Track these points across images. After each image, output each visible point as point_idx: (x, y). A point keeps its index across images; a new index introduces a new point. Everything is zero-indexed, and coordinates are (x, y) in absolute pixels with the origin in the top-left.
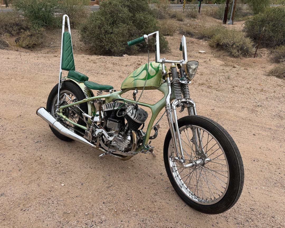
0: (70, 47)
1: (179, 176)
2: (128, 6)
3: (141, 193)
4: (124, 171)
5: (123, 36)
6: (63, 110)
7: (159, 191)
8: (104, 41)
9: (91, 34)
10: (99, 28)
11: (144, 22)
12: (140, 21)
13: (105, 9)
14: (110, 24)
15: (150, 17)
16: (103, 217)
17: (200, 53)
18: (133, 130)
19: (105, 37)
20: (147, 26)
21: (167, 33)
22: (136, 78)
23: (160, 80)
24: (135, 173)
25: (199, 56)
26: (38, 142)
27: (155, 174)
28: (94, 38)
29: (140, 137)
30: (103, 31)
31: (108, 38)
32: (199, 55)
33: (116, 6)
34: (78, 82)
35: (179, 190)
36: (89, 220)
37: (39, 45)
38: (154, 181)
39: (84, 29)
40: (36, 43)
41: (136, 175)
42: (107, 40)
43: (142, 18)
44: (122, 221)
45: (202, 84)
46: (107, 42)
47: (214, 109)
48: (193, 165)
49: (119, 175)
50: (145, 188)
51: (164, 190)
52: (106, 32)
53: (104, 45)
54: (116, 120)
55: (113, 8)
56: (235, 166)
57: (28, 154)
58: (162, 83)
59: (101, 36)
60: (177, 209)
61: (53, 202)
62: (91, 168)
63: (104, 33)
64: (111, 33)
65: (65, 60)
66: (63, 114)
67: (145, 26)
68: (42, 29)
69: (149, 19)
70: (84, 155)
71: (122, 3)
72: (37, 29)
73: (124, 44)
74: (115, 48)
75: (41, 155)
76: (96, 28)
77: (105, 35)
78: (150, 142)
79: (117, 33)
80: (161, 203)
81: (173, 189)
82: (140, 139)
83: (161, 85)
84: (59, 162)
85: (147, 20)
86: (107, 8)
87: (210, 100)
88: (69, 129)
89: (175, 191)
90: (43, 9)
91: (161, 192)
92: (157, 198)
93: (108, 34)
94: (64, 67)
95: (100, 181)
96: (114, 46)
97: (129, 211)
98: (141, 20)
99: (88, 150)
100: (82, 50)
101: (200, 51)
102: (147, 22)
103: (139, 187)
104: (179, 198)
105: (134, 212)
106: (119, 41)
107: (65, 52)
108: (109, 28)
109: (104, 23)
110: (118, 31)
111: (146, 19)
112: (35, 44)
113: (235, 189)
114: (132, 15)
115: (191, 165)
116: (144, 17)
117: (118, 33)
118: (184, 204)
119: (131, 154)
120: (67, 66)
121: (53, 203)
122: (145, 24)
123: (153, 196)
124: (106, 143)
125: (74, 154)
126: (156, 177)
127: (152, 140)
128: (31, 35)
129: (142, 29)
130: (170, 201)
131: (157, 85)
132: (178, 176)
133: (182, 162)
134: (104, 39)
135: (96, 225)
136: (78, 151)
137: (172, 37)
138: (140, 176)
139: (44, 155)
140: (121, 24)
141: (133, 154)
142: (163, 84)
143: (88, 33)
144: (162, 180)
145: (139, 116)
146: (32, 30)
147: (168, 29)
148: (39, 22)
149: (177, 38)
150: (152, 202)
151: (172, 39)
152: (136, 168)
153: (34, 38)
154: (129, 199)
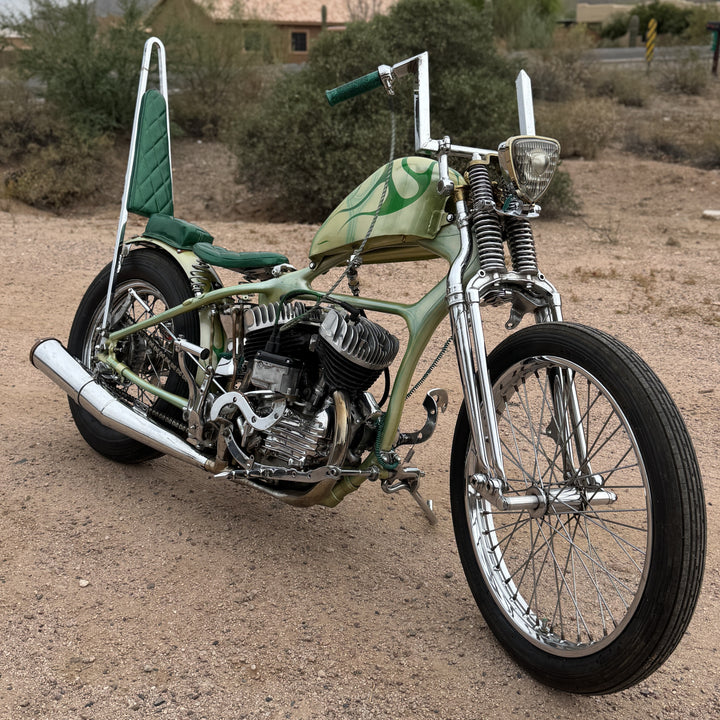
1: (503, 565)
3: (357, 625)
4: (310, 560)
6: (119, 345)
7: (425, 626)
8: (318, 174)
9: (272, 150)
10: (305, 128)
11: (474, 106)
12: (458, 103)
13: (326, 62)
14: (344, 115)
15: (497, 85)
16: (205, 685)
17: (706, 218)
18: (338, 390)
19: (324, 162)
20: (483, 118)
22: (356, 211)
23: (437, 216)
24: (350, 568)
25: (701, 231)
26: (25, 460)
27: (425, 575)
28: (283, 164)
29: (364, 418)
30: (317, 141)
31: (334, 165)
32: (702, 226)
33: (370, 50)
34: (176, 249)
36: (153, 688)
38: (412, 594)
39: (251, 135)
40: (77, 189)
41: (349, 573)
42: (330, 171)
43: (467, 89)
44: (268, 700)
45: (684, 313)
46: (329, 178)
47: (711, 391)
48: (537, 506)
49: (289, 570)
50: (377, 613)
51: (449, 625)
52: (328, 143)
53: (319, 189)
54: (284, 358)
55: (357, 56)
58: (442, 227)
59: (307, 157)
60: (483, 683)
61: (42, 626)
62: (193, 544)
63: (318, 147)
64: (347, 146)
66: (119, 358)
67: (479, 121)
68: (103, 140)
69: (495, 93)
70: (176, 506)
71: (392, 40)
72: (85, 141)
75: (29, 498)
76: (289, 130)
77: (322, 155)
78: (411, 453)
79: (367, 145)
80: (425, 659)
81: (484, 623)
82: (363, 426)
83: (441, 234)
84: (84, 520)
85: (484, 97)
86: (335, 59)
87: (704, 362)
88: (130, 407)
89: (489, 631)
90: (114, 74)
91: (432, 629)
92: (416, 646)
93: (336, 148)
95: (215, 582)
97: (303, 674)
98: (461, 98)
99: (192, 492)
100: (240, 213)
101: (708, 212)
102: (485, 106)
103: (355, 607)
104: (499, 652)
105: (319, 678)
107: (141, 154)
108: (337, 129)
109: (321, 111)
110: (373, 138)
111: (481, 94)
112: (73, 194)
115: (530, 500)
116: (473, 87)
117: (371, 145)
118: (514, 669)
120: (146, 201)
121: (40, 631)
122: (477, 110)
123: (400, 638)
125: (141, 500)
126: (426, 584)
128: (63, 163)
129: (466, 129)
130: (462, 656)
131: (426, 232)
132: (498, 567)
133: (494, 488)
134: (317, 168)
135: (173, 701)
136: (156, 494)
137: (591, 164)
138: (363, 579)
139: (37, 499)
140: (386, 112)
141: (333, 472)
142: (447, 229)
143: (261, 147)
144: (445, 594)
145: (359, 341)
146: (67, 146)
147: (578, 135)
148: (92, 117)
149: (610, 166)
150: (392, 656)
151: (590, 171)
152: (356, 554)
153: (70, 172)
154: (309, 641)
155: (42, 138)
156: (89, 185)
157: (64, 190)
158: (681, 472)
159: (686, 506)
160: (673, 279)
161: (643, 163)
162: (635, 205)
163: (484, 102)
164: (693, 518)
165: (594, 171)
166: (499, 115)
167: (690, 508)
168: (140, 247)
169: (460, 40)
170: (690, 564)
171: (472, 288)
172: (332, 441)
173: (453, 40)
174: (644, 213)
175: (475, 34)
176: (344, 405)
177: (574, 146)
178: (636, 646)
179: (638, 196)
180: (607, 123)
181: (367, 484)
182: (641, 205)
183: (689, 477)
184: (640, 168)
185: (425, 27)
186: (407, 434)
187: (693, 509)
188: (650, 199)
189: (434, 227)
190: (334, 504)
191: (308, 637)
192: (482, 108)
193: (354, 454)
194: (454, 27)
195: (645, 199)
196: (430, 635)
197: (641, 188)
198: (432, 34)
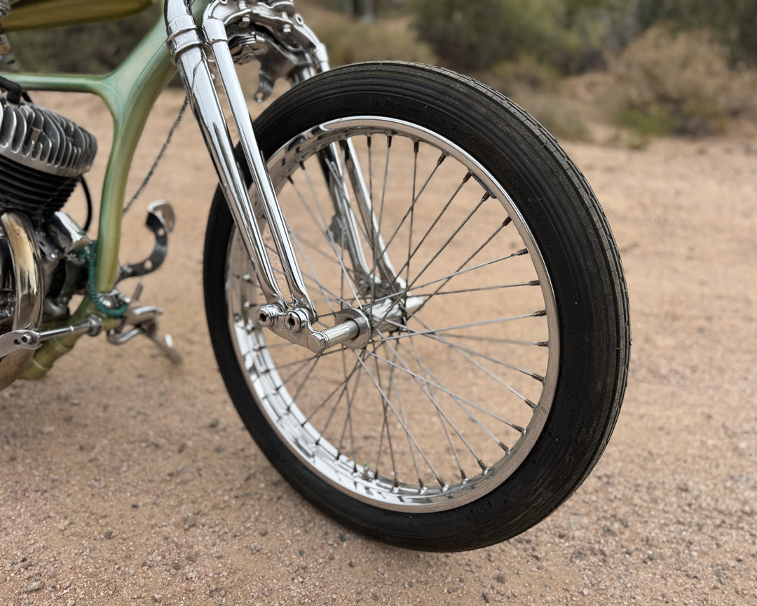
1: (294, 408)
3: (109, 536)
4: (20, 453)
7: (205, 505)
18: (8, 211)
24: (81, 448)
27: (184, 432)
29: (62, 250)
35: (304, 472)
41: (82, 457)
48: (358, 332)
50: (135, 507)
51: (233, 493)
56: (590, 263)
60: (305, 568)
78: (140, 288)
80: (219, 557)
81: (275, 476)
82: (62, 263)
89: (285, 485)
91: (215, 507)
92: (200, 540)
103: (100, 507)
104: (307, 512)
113: (599, 384)
115: (346, 328)
118: (334, 531)
119: (16, 342)
123: (176, 535)
126: (190, 444)
127: (147, 280)
130: (264, 535)
132: (288, 409)
133: (301, 322)
138: (104, 460)
141: (24, 339)
144: (218, 450)
145: (30, 132)
150: (173, 571)
152: (86, 426)
154: (37, 590)
171: (211, 17)
172: (14, 292)
176: (23, 235)
181: (84, 342)
186: (130, 265)
190: (41, 376)
191: (35, 585)
193: (56, 304)
196: (214, 516)
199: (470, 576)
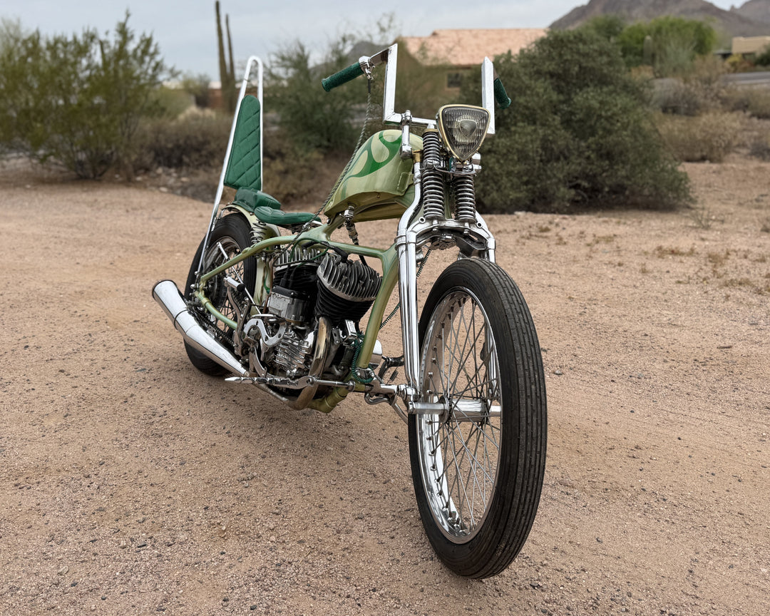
0: (254, 132)
2: (552, 75)
3: (320, 506)
4: (310, 455)
5: (523, 157)
6: (207, 285)
7: (374, 512)
11: (600, 116)
12: (587, 115)
15: (622, 100)
16: (182, 536)
18: (322, 316)
20: (608, 126)
21: (698, 155)
23: (406, 177)
24: (338, 463)
26: (145, 369)
34: (250, 212)
35: (427, 509)
36: (144, 534)
37: (302, 197)
38: (380, 487)
40: (294, 191)
41: (336, 467)
43: (596, 104)
44: (223, 553)
45: (741, 284)
47: (729, 347)
48: (444, 411)
49: (291, 461)
50: (341, 499)
51: (394, 513)
54: (290, 291)
57: (105, 391)
58: (409, 186)
60: (398, 561)
61: (92, 483)
62: (229, 436)
65: (234, 162)
66: (207, 294)
67: (604, 129)
68: (315, 155)
69: (619, 106)
70: (232, 408)
72: (302, 156)
73: (526, 183)
74: (495, 194)
75: (132, 395)
78: (395, 375)
80: (361, 537)
82: (342, 347)
83: (408, 191)
84: (162, 413)
85: (609, 110)
88: (205, 329)
90: (328, 107)
91: (379, 515)
92: (359, 526)
94: (231, 180)
95: (230, 465)
96: (492, 188)
97: (259, 537)
98: (590, 111)
99: (249, 399)
102: (611, 117)
103: (326, 492)
104: (424, 539)
105: (269, 542)
106: (509, 174)
107: (237, 143)
111: (607, 108)
112: (292, 195)
114: (562, 97)
116: (601, 103)
119: (307, 382)
120: (239, 177)
121: (89, 486)
122: (603, 120)
123: (350, 519)
124: (265, 359)
128: (286, 172)
129: (593, 134)
130: (392, 538)
131: (396, 190)
135: (153, 546)
136: (222, 399)
137: (715, 166)
139: (138, 396)
140: (523, 124)
145: (341, 277)
146: (290, 160)
147: (704, 141)
148: (310, 138)
149: (732, 168)
150: (335, 532)
151: (714, 172)
152: (349, 453)
153: (291, 179)
154: (277, 514)
155: (273, 154)
156: (303, 188)
157: (285, 192)
158: (521, 380)
159: (523, 411)
160: (746, 257)
161: (763, 165)
162: (751, 201)
163: (609, 114)
164: (529, 421)
165: (718, 172)
166: (623, 124)
167: (527, 412)
168: (232, 212)
169: (591, 64)
170: (525, 461)
171: (412, 231)
172: (313, 357)
173: (584, 65)
174: (759, 207)
175: (605, 59)
176: (325, 329)
177: (702, 151)
178: (488, 534)
179: (756, 194)
180: (731, 131)
182: (757, 200)
183: (528, 385)
184: (759, 169)
185: (560, 55)
186: (394, 358)
187: (529, 414)
188: (766, 195)
189: (402, 185)
191: (277, 511)
192: (607, 119)
193: (338, 370)
194: (586, 55)
195: (762, 196)
196: (374, 520)
197: (759, 186)
198: (567, 60)
199: (488, 610)
